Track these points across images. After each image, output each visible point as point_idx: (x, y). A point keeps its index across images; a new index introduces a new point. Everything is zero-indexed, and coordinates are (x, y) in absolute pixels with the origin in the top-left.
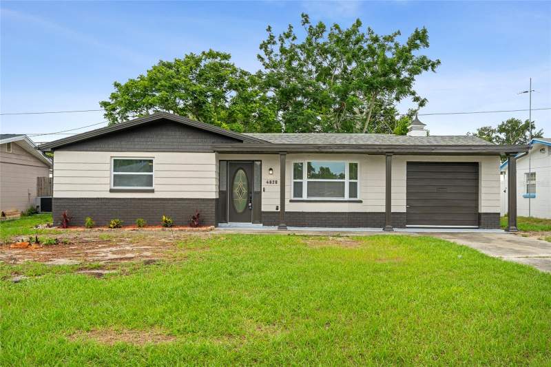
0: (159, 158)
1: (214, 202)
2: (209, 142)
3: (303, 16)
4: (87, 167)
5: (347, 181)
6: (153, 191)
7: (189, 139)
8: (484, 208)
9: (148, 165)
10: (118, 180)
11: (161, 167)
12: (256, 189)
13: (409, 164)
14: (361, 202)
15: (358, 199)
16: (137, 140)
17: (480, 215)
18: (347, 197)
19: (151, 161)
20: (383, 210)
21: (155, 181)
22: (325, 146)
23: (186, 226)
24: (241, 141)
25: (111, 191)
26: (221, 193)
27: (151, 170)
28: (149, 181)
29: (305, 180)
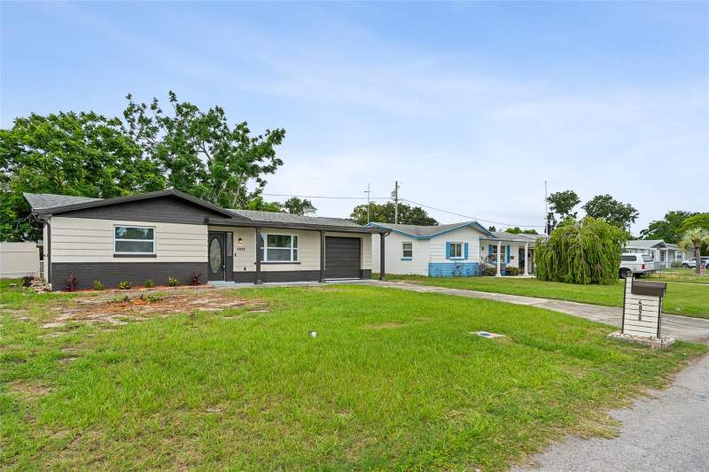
0: (159, 228)
1: (207, 265)
2: (202, 216)
3: (171, 93)
4: (92, 233)
5: (292, 249)
6: (155, 256)
8: (364, 267)
9: (150, 233)
10: (119, 246)
11: (162, 236)
12: (229, 255)
14: (299, 263)
15: (298, 261)
17: (362, 271)
18: (292, 261)
19: (152, 230)
21: (158, 247)
22: (288, 224)
23: (185, 285)
24: (230, 217)
25: (115, 256)
26: (209, 257)
27: (152, 238)
28: (150, 247)
29: (265, 248)
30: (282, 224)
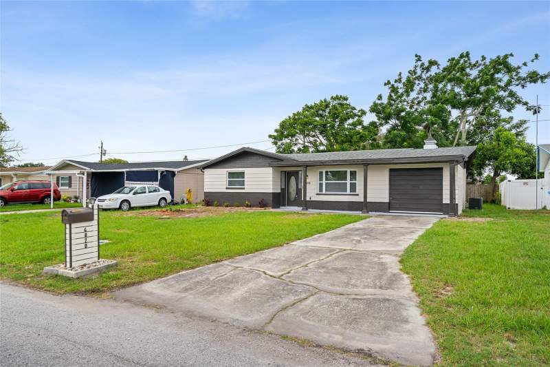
0: (247, 171)
1: (272, 195)
2: (268, 162)
3: (416, 56)
5: (348, 182)
6: (244, 189)
7: (261, 160)
9: (242, 175)
10: (230, 183)
11: (249, 176)
12: (300, 187)
13: (391, 170)
14: (358, 195)
15: (357, 193)
16: (238, 162)
17: (442, 205)
18: (348, 192)
19: (244, 173)
20: (362, 200)
21: (246, 183)
24: (282, 160)
25: (227, 188)
26: (281, 189)
27: (244, 178)
28: (242, 183)
29: (324, 182)
30: (321, 162)
